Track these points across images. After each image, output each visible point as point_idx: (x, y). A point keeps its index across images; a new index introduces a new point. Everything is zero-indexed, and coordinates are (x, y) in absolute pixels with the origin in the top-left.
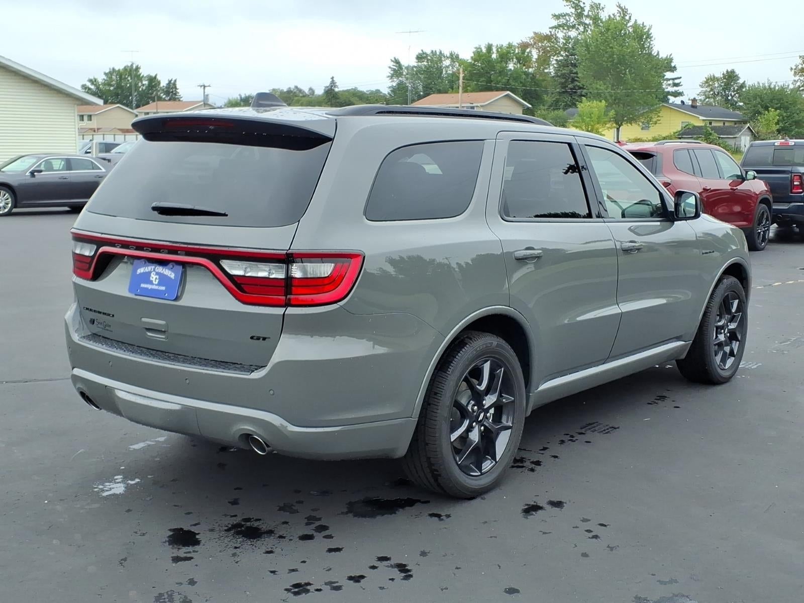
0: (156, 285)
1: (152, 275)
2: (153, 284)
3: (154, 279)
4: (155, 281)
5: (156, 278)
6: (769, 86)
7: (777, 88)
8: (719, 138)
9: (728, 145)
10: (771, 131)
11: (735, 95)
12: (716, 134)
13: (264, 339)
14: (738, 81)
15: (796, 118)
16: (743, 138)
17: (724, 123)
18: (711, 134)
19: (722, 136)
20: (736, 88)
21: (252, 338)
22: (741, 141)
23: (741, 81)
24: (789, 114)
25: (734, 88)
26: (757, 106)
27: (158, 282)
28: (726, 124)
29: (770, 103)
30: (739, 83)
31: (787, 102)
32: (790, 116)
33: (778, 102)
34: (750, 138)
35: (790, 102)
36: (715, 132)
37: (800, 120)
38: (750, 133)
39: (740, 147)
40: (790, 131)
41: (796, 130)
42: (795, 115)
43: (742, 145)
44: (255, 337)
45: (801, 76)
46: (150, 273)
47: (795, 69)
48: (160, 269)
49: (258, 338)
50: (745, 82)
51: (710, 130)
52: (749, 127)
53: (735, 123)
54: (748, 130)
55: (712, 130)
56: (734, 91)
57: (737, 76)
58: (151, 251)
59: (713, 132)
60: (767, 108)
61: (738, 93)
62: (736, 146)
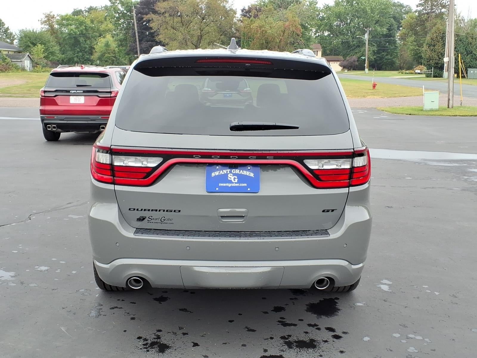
0: (236, 183)
1: (229, 176)
2: (232, 183)
3: (232, 179)
4: (235, 180)
5: (235, 178)
6: (33, 31)
7: (38, 32)
8: (12, 61)
9: (17, 66)
10: (40, 57)
11: (3, 34)
12: (9, 59)
13: (333, 211)
14: (4, 26)
15: (51, 50)
16: (26, 61)
17: (8, 52)
18: (6, 59)
19: (13, 60)
20: (4, 30)
21: (324, 211)
22: (25, 63)
23: (6, 26)
24: (46, 47)
25: (3, 31)
26: (27, 42)
27: (238, 181)
28: (9, 53)
29: (35, 41)
30: (5, 27)
31: (45, 41)
32: (47, 49)
33: (39, 40)
34: (30, 62)
35: (47, 41)
36: (8, 58)
37: (54, 51)
38: (29, 59)
39: (25, 67)
40: (48, 58)
41: (52, 57)
42: (50, 48)
43: (26, 66)
44: (325, 210)
45: (45, 25)
46: (227, 175)
47: (41, 21)
48: (237, 171)
49: (328, 211)
50: (8, 27)
51: (5, 56)
52: (28, 55)
53: (15, 52)
54: (28, 57)
55: (6, 56)
56: (3, 32)
57: (3, 23)
58: (238, 159)
59: (7, 57)
60: (34, 45)
61: (5, 34)
62: (22, 66)
